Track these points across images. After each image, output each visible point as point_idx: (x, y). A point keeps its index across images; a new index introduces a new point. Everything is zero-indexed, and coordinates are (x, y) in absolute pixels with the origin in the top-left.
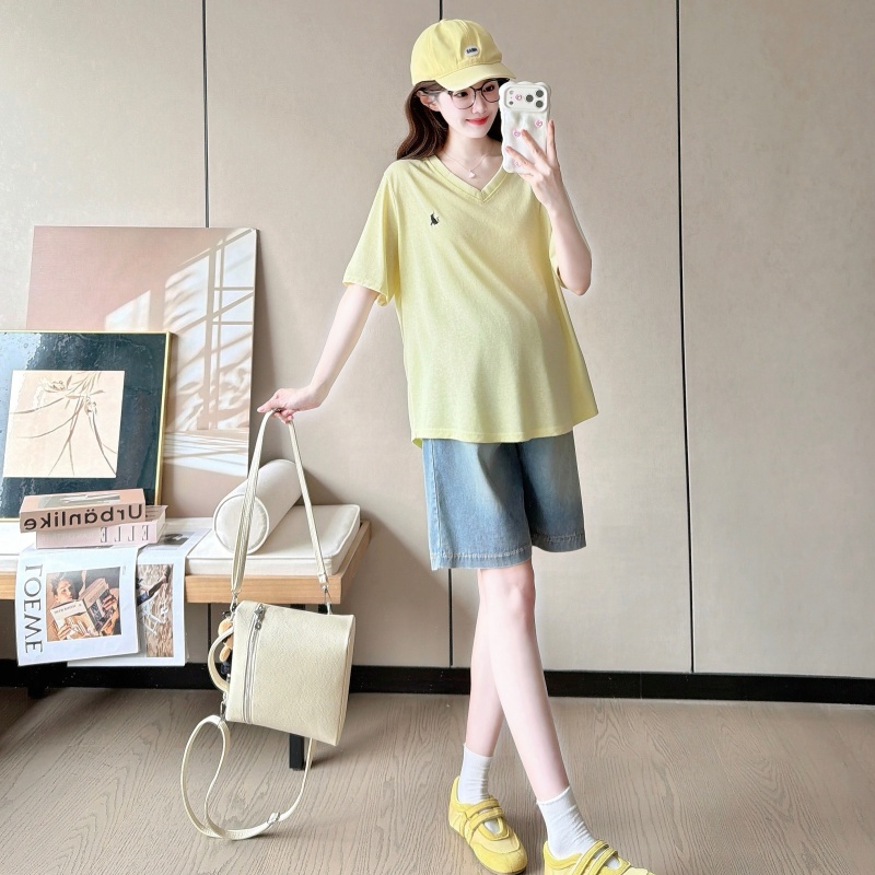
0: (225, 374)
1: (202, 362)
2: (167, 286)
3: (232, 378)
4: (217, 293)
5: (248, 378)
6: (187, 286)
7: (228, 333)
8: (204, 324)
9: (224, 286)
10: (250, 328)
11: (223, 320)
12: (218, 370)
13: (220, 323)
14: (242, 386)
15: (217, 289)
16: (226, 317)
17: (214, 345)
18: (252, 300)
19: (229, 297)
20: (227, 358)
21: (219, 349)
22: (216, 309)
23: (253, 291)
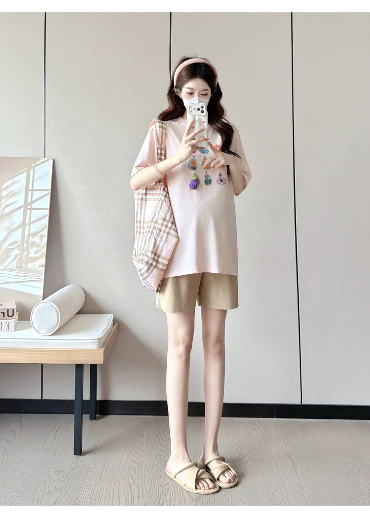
0: (33, 237)
1: (20, 230)
2: (3, 188)
3: (37, 239)
4: (30, 193)
5: (45, 240)
6: (13, 188)
7: (35, 215)
8: (23, 209)
9: (34, 189)
10: (47, 212)
11: (32, 207)
12: (29, 235)
13: (31, 209)
14: (42, 244)
15: (30, 190)
16: (35, 205)
17: (27, 221)
18: (49, 196)
19: (36, 195)
20: (34, 228)
21: (30, 223)
22: (29, 201)
23: (50, 192)
